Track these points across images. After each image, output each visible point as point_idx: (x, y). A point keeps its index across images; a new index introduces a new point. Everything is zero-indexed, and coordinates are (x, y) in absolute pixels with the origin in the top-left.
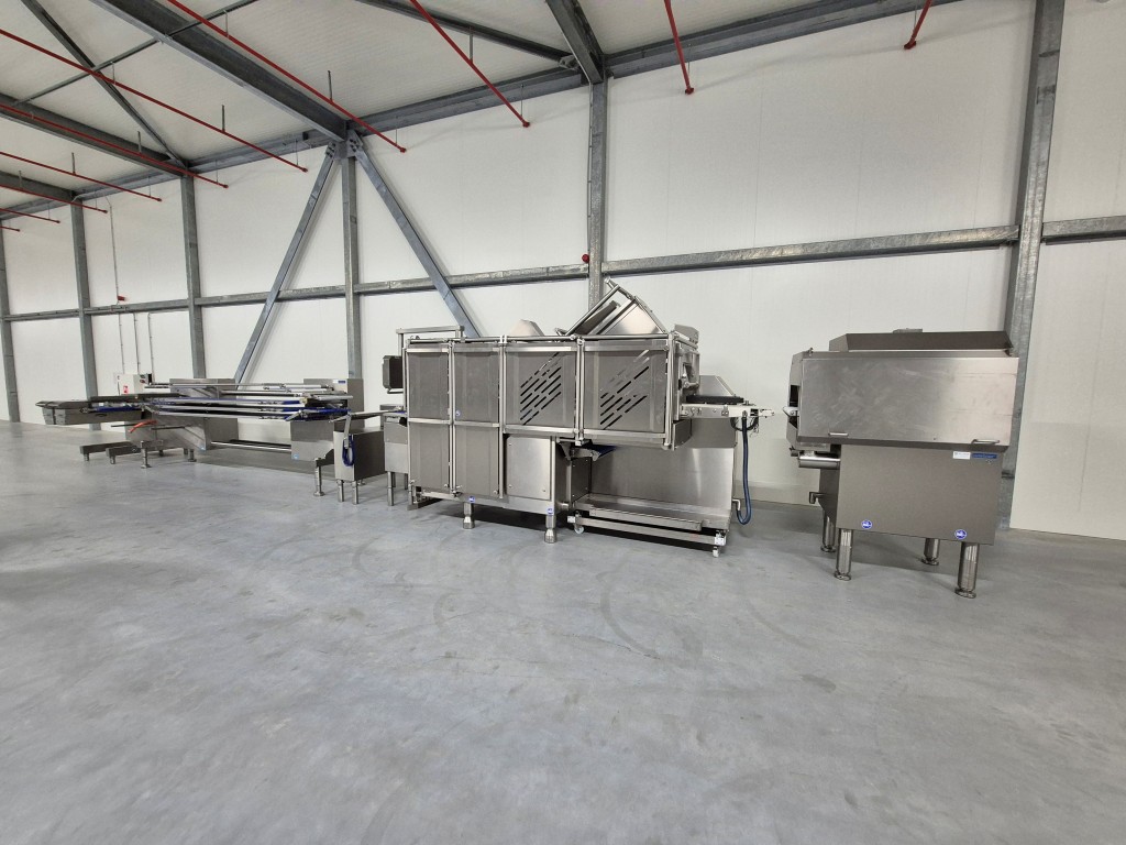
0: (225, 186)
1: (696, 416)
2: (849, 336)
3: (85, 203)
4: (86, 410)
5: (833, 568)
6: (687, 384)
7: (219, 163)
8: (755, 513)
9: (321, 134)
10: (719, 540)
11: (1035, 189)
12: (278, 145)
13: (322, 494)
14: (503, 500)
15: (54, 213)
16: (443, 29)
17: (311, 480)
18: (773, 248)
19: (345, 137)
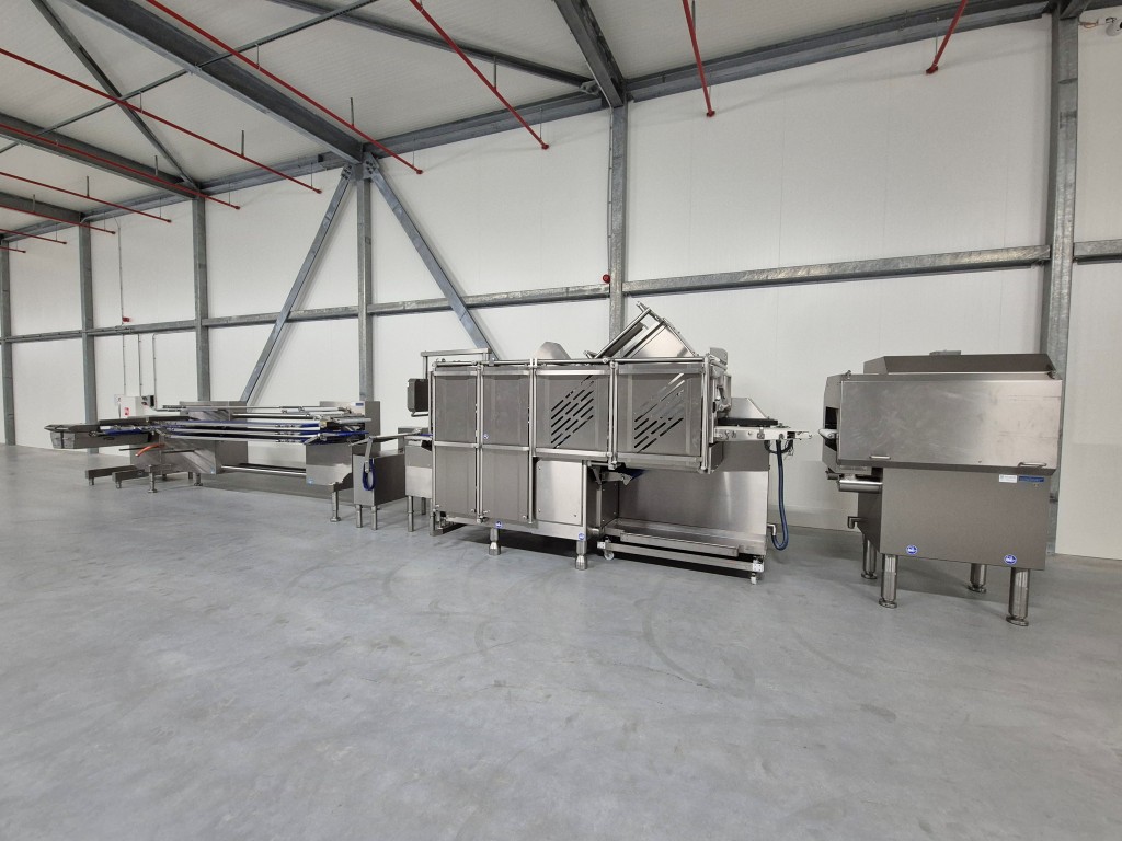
0: (237, 208)
1: (730, 439)
2: (887, 359)
3: (93, 225)
4: (95, 433)
5: (878, 595)
6: (721, 406)
7: (231, 185)
8: (792, 538)
9: (337, 157)
10: (756, 567)
11: (1064, 210)
12: (293, 167)
13: (339, 519)
14: (532, 526)
15: (61, 235)
16: (470, 59)
17: (327, 506)
18: (799, 268)
19: (361, 159)
